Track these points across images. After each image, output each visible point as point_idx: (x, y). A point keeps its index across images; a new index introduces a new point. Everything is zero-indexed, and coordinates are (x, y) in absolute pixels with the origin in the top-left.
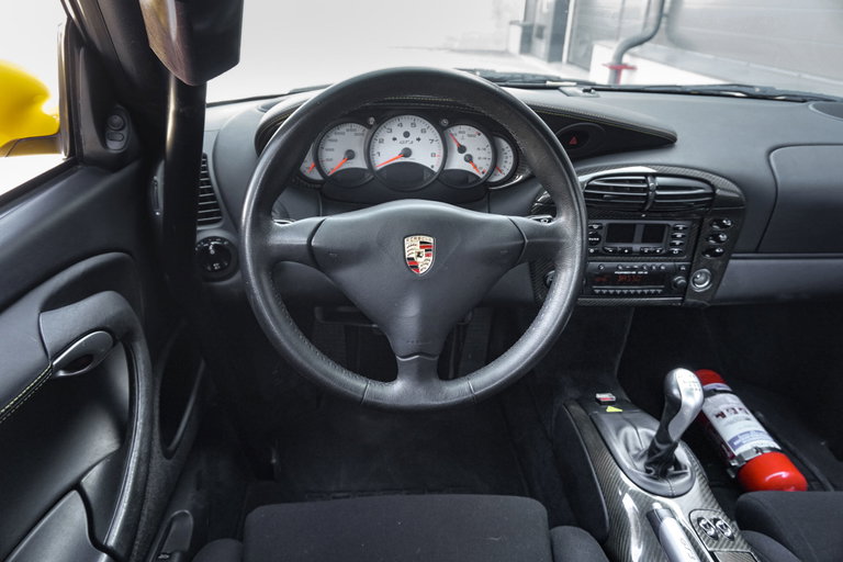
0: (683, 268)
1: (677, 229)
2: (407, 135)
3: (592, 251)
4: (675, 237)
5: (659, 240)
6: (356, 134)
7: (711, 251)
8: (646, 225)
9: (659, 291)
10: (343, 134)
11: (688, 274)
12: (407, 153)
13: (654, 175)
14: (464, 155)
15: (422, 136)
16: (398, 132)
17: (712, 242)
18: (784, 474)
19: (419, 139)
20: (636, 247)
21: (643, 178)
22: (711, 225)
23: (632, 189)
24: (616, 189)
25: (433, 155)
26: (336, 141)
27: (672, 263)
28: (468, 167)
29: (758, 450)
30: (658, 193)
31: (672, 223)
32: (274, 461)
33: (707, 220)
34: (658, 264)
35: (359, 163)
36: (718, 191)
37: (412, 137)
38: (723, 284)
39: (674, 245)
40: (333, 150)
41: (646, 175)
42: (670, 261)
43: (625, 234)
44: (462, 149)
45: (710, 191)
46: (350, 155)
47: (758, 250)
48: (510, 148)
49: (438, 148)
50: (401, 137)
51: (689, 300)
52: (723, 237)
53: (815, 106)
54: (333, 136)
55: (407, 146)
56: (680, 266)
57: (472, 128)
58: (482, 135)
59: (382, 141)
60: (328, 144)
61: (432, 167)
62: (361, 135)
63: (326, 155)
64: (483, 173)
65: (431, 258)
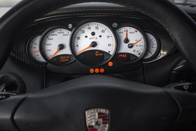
2: (93, 34)
6: (64, 35)
10: (56, 35)
12: (94, 44)
14: (127, 44)
15: (102, 34)
16: (88, 32)
19: (100, 36)
25: (109, 45)
26: (52, 39)
28: (130, 51)
35: (67, 51)
37: (97, 35)
40: (51, 44)
44: (126, 41)
46: (62, 47)
48: (154, 39)
49: (112, 40)
50: (90, 36)
54: (51, 37)
55: (94, 40)
57: (132, 28)
58: (138, 32)
59: (79, 38)
60: (48, 42)
61: (109, 52)
62: (67, 35)
63: (48, 48)
64: (139, 54)
65: (107, 125)
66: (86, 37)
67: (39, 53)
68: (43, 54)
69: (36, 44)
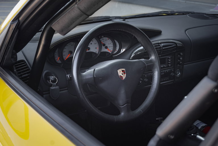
0: (173, 70)
1: (169, 59)
4: (169, 61)
6: (72, 45)
7: (179, 63)
9: (168, 79)
12: (89, 49)
13: (161, 43)
14: (104, 47)
17: (179, 60)
19: (91, 44)
21: (158, 44)
22: (177, 55)
25: (96, 48)
28: (106, 50)
31: (167, 57)
34: (166, 70)
36: (178, 45)
39: (169, 64)
41: (159, 43)
44: (104, 45)
45: (175, 45)
48: (117, 42)
49: (97, 46)
53: (189, 16)
56: (172, 70)
57: (106, 38)
58: (109, 39)
61: (96, 52)
62: (73, 45)
64: (111, 51)
65: (125, 75)
69: (56, 52)
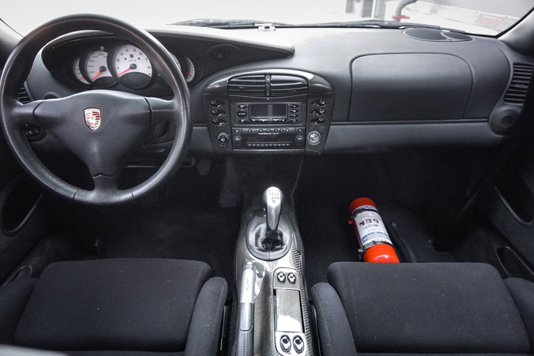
2: (132, 56)
3: (242, 121)
5: (283, 113)
8: (274, 105)
10: (97, 57)
11: (305, 134)
15: (140, 56)
16: (127, 55)
18: (386, 256)
20: (270, 118)
23: (257, 83)
24: (248, 83)
26: (93, 61)
27: (293, 128)
29: (374, 242)
30: (272, 85)
32: (96, 245)
33: (309, 101)
35: (108, 74)
37: (135, 57)
38: (328, 140)
40: (93, 66)
42: (292, 127)
43: (262, 110)
46: (103, 69)
47: (348, 119)
50: (129, 58)
51: (308, 150)
52: (322, 112)
54: (91, 59)
55: (133, 62)
59: (118, 60)
60: (89, 64)
63: (89, 69)
66: (125, 59)
67: (81, 75)
68: (86, 76)
